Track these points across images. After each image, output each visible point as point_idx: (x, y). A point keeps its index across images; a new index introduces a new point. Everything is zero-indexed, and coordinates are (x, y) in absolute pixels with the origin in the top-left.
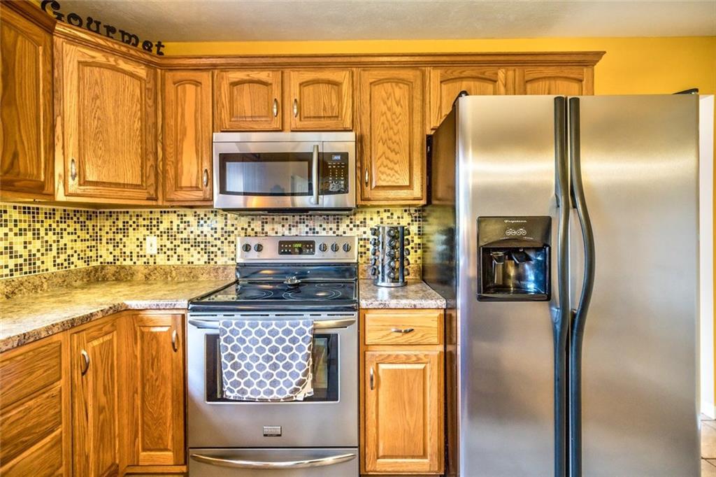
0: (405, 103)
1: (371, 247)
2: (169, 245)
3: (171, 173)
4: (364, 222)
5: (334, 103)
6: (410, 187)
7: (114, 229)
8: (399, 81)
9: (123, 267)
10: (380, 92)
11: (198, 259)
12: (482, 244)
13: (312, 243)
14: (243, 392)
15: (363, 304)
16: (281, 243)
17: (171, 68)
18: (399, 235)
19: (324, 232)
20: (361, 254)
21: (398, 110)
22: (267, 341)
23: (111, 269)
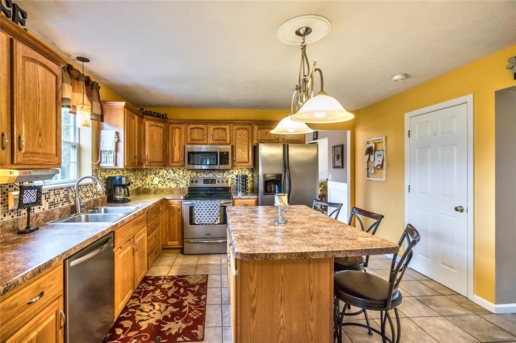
0: (247, 135)
1: (235, 181)
2: (163, 181)
3: (171, 157)
4: (233, 173)
5: (224, 135)
6: (248, 162)
7: (142, 175)
8: (244, 129)
9: (146, 188)
10: (239, 132)
11: (173, 185)
12: (265, 180)
13: (215, 180)
14: (201, 221)
15: (234, 197)
16: (204, 180)
17: (171, 123)
18: (245, 178)
19: (219, 176)
20: (232, 184)
21: (244, 138)
22: (208, 207)
23: (142, 189)
